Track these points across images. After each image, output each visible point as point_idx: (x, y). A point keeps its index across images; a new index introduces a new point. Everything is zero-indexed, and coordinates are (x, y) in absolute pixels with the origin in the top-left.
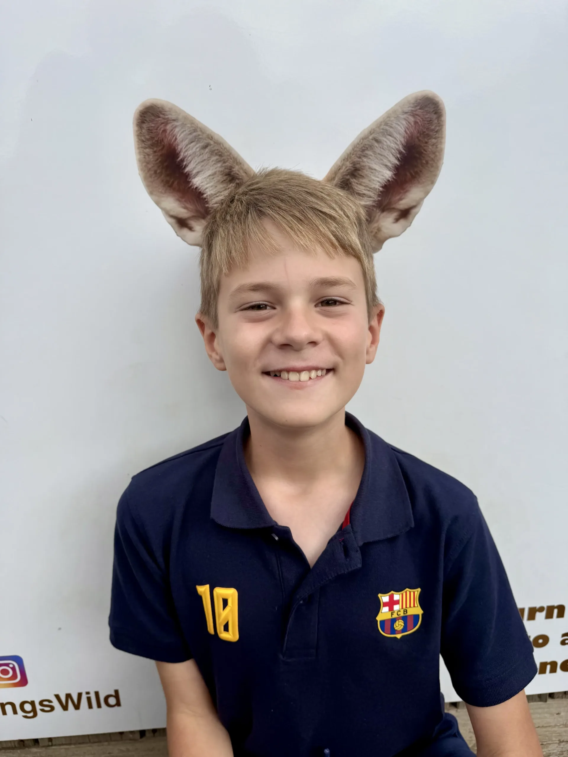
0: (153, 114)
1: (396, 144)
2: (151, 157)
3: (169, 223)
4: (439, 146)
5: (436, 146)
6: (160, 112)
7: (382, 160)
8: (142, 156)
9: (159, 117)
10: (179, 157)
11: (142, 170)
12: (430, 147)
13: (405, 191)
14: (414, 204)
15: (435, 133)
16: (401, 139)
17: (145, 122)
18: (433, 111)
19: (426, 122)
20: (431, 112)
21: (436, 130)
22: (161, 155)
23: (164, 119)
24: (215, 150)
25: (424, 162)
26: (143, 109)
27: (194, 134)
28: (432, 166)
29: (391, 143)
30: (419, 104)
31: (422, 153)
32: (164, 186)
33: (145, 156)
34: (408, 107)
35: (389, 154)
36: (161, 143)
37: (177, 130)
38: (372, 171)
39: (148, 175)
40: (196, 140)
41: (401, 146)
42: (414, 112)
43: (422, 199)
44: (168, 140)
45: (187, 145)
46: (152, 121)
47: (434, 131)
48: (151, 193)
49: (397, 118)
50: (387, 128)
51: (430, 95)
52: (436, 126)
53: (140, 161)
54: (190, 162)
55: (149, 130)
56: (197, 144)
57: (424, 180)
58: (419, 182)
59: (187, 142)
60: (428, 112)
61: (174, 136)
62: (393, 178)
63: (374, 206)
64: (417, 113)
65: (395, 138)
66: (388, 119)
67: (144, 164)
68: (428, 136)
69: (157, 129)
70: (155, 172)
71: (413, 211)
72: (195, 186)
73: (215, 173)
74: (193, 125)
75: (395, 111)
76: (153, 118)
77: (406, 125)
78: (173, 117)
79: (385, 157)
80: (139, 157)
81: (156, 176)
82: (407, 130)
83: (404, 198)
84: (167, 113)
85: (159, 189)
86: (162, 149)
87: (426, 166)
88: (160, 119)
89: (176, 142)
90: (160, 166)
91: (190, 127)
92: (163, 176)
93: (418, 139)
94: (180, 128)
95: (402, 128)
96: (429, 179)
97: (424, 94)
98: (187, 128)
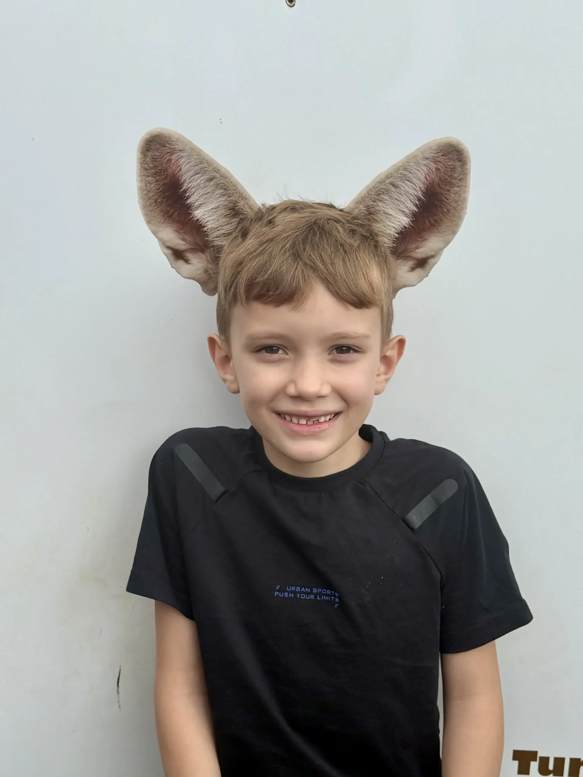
0: (159, 144)
1: (415, 190)
2: (153, 185)
3: (165, 254)
4: (461, 195)
5: (459, 194)
6: (167, 141)
7: (399, 206)
8: (143, 184)
9: (165, 147)
10: (182, 188)
12: (453, 195)
13: (423, 239)
14: (432, 253)
15: (459, 181)
16: (420, 186)
17: (150, 150)
18: (457, 159)
19: (449, 170)
20: (455, 159)
21: (459, 178)
22: (163, 185)
23: (170, 148)
24: (220, 183)
25: (445, 210)
26: (149, 137)
27: (201, 166)
28: (454, 216)
29: (409, 187)
30: (441, 150)
31: (443, 201)
32: (163, 216)
34: (430, 153)
35: (406, 200)
36: (164, 172)
37: (182, 160)
38: (387, 216)
39: (148, 203)
40: (202, 172)
41: (420, 193)
42: (437, 159)
43: (442, 249)
44: (173, 169)
45: (192, 177)
46: (157, 150)
47: (457, 179)
48: (149, 222)
49: (417, 163)
50: (406, 173)
51: (454, 142)
52: (459, 174)
53: (141, 189)
54: (194, 193)
55: (153, 158)
56: (202, 176)
57: (444, 230)
58: (439, 232)
59: (192, 173)
60: (451, 159)
61: (178, 167)
62: (411, 225)
64: (439, 159)
65: (414, 184)
66: (408, 164)
67: (145, 192)
68: (451, 184)
69: (161, 158)
70: (156, 201)
71: (431, 261)
72: (196, 218)
73: (218, 207)
74: (199, 157)
75: (416, 157)
76: (159, 147)
77: (427, 172)
78: (181, 148)
79: (402, 202)
80: (140, 185)
81: (156, 205)
82: (427, 176)
83: (421, 247)
84: (174, 143)
85: (158, 218)
86: (166, 177)
87: (447, 215)
88: (166, 148)
89: (180, 173)
90: (161, 196)
91: (196, 159)
92: (163, 206)
93: (440, 187)
94: (186, 159)
95: (422, 174)
96: (449, 229)
97: (447, 141)
98: (192, 160)
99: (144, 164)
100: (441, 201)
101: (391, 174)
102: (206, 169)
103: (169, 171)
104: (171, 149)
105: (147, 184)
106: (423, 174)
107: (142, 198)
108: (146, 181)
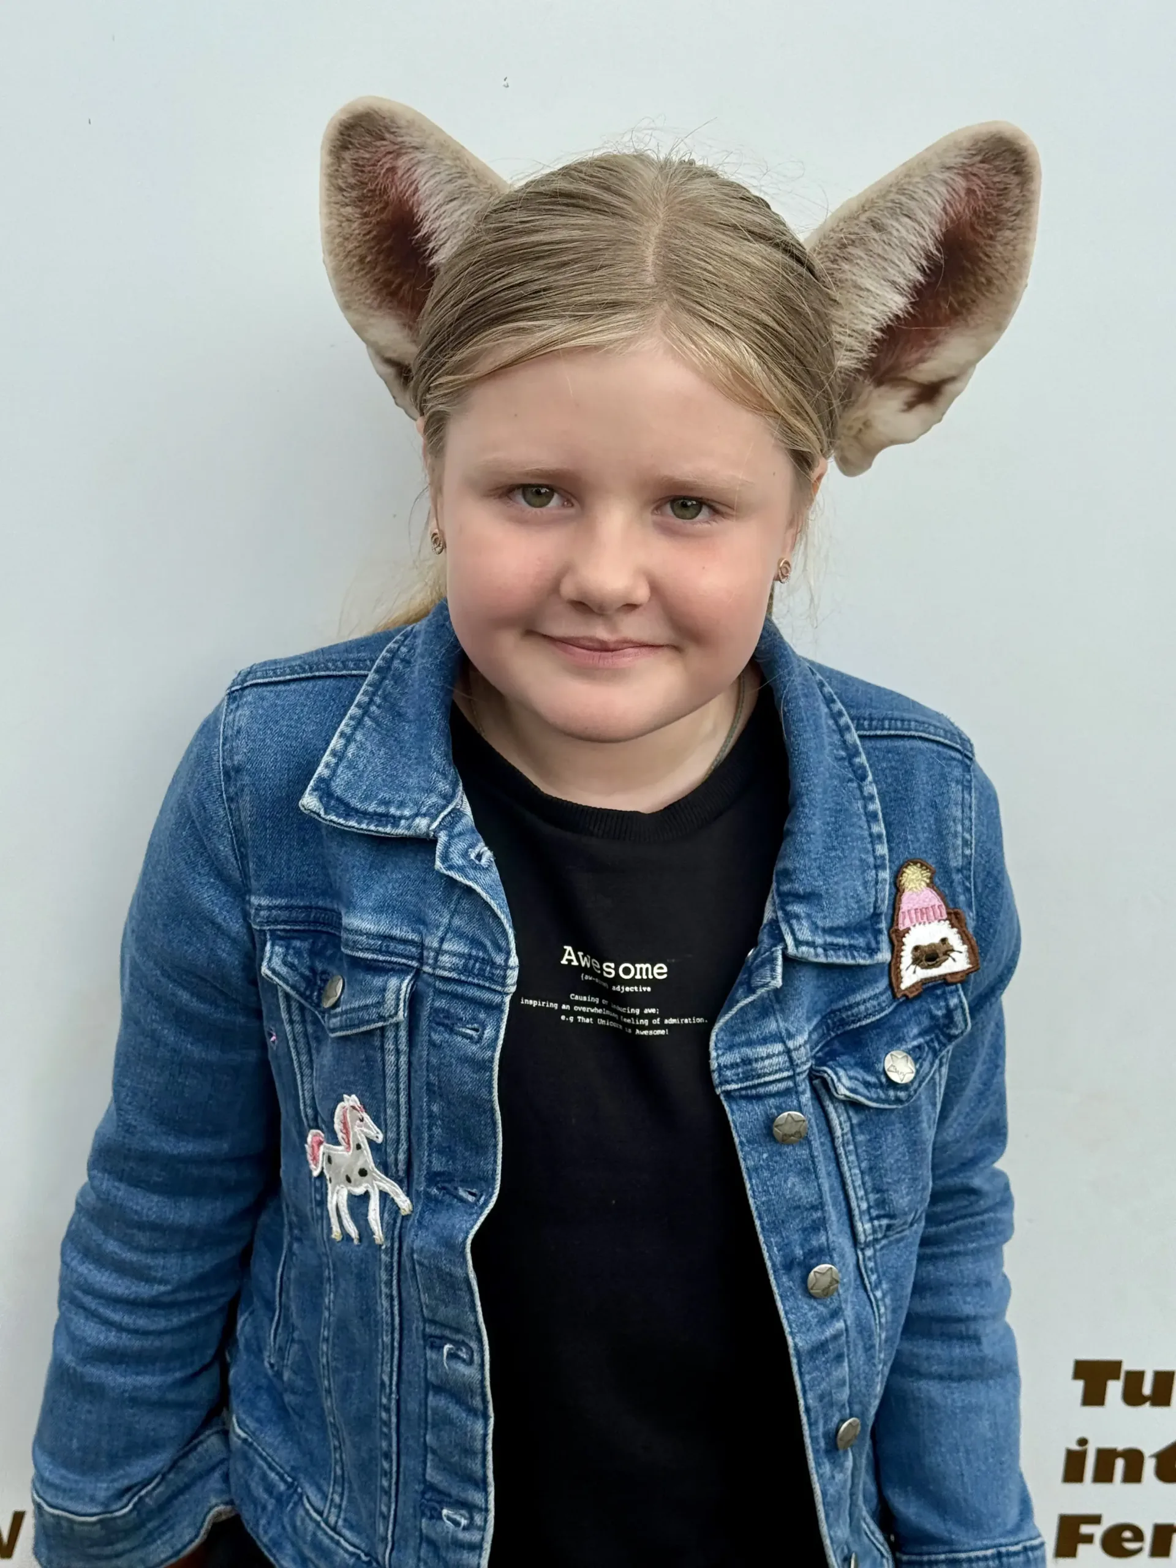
0: (369, 132)
1: (922, 236)
2: (355, 225)
3: (382, 376)
4: (1019, 247)
5: (1014, 246)
6: (387, 128)
7: (886, 270)
8: (335, 223)
9: (384, 139)
10: (419, 231)
12: (1000, 248)
13: (933, 342)
14: (952, 372)
15: (1014, 218)
16: (933, 227)
17: (350, 146)
18: (1013, 168)
19: (995, 192)
20: (1007, 170)
21: (1016, 210)
22: (378, 223)
23: (393, 143)
25: (983, 280)
26: (348, 119)
27: (460, 182)
28: (1000, 292)
29: (907, 231)
30: (980, 151)
31: (981, 259)
32: (378, 292)
34: (956, 156)
35: (902, 257)
36: (380, 195)
37: (421, 170)
38: (861, 293)
39: (344, 264)
40: (463, 195)
41: (931, 242)
42: (969, 169)
43: (972, 364)
44: (400, 189)
45: (440, 206)
46: (365, 146)
47: (1012, 212)
48: (346, 307)
49: (928, 178)
50: (903, 199)
51: (1008, 134)
52: (1016, 202)
53: (328, 232)
54: (445, 243)
55: (357, 165)
56: (464, 204)
57: (979, 322)
58: (967, 325)
59: (440, 198)
60: (1000, 170)
61: (412, 184)
62: (909, 313)
63: (858, 371)
64: (975, 170)
65: (920, 224)
67: (338, 240)
68: (998, 224)
69: (374, 165)
70: (362, 260)
71: (949, 388)
75: (925, 164)
76: (369, 139)
77: (948, 197)
78: (416, 141)
79: (894, 263)
80: (328, 224)
81: (363, 269)
82: (948, 207)
83: (929, 358)
84: (403, 131)
85: (367, 298)
86: (384, 209)
87: (988, 291)
88: (384, 143)
89: (416, 197)
90: (373, 247)
91: (452, 167)
92: (377, 271)
93: (973, 229)
94: (429, 166)
95: (937, 202)
96: (990, 319)
97: (993, 129)
98: (443, 168)
99: (336, 178)
100: (975, 261)
101: (872, 201)
102: (472, 189)
103: (392, 193)
104: (395, 144)
105: (342, 222)
106: (939, 202)
107: (330, 253)
108: (340, 214)
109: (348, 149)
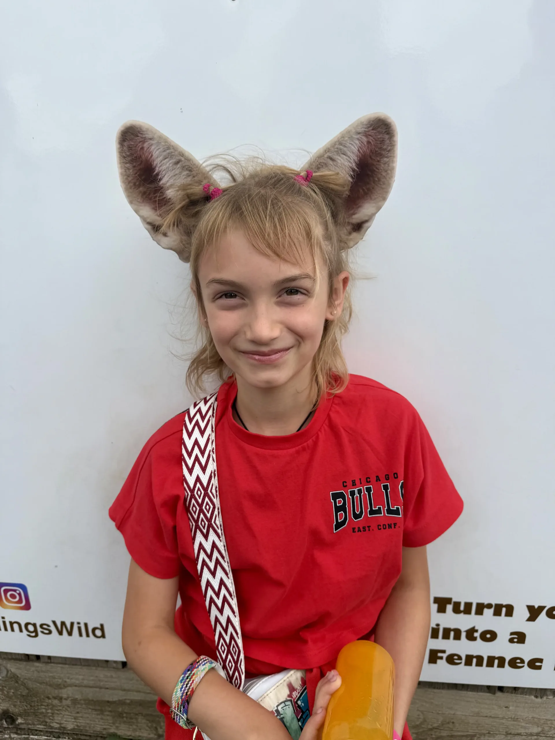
0: (133, 134)
1: (350, 162)
2: (131, 171)
3: (146, 229)
4: (391, 165)
5: (388, 164)
6: (139, 132)
8: (123, 170)
9: (138, 136)
10: (155, 171)
11: (123, 182)
12: (382, 165)
13: (358, 206)
14: (366, 218)
15: (387, 153)
16: (354, 158)
17: (126, 140)
18: (386, 132)
20: (383, 133)
21: (388, 149)
22: (140, 170)
23: (142, 138)
24: (185, 166)
25: (376, 179)
26: (124, 129)
27: (168, 151)
28: (384, 184)
29: (344, 160)
30: (371, 125)
31: (375, 171)
32: (142, 196)
33: (125, 170)
34: (361, 128)
35: (342, 171)
36: (139, 158)
37: (153, 147)
39: (128, 186)
40: (170, 156)
41: (354, 164)
42: (368, 133)
43: (374, 214)
44: (146, 155)
45: (161, 161)
46: (131, 140)
47: (386, 150)
48: (131, 202)
49: (351, 138)
50: (341, 147)
51: (382, 117)
52: (388, 146)
53: (121, 174)
54: (165, 176)
55: (129, 147)
56: (170, 160)
57: (376, 197)
58: (371, 199)
59: (161, 158)
60: (380, 133)
61: (150, 153)
64: (370, 133)
65: (349, 157)
66: (342, 139)
67: (125, 177)
68: (381, 155)
69: (136, 147)
70: (135, 184)
71: (366, 225)
72: (169, 197)
74: (166, 144)
75: (349, 132)
76: (133, 137)
77: (360, 145)
78: (150, 136)
80: (121, 171)
81: (135, 188)
83: (356, 213)
84: (145, 133)
85: (138, 199)
86: (140, 164)
87: (379, 184)
88: (138, 138)
89: (152, 158)
90: (138, 179)
91: (164, 145)
92: (140, 188)
93: (370, 157)
94: (156, 146)
95: (355, 148)
96: (380, 195)
97: (376, 116)
98: (161, 146)
99: (122, 153)
100: (373, 171)
101: (329, 149)
103: (143, 157)
108: (125, 167)
109: (125, 141)
